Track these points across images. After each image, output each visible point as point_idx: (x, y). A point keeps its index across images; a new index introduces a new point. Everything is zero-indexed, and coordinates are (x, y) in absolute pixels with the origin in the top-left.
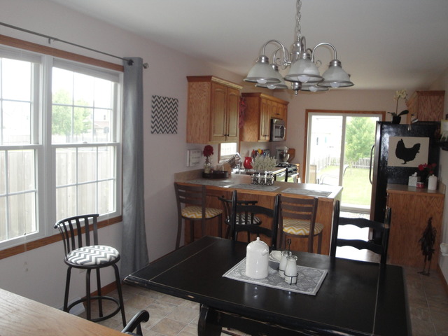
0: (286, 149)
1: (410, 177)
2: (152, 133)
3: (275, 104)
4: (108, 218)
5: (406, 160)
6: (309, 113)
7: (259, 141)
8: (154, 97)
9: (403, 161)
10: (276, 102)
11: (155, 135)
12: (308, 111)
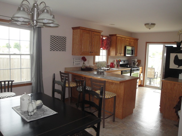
0: (136, 60)
1: (180, 74)
2: (51, 51)
3: (129, 40)
4: (25, 83)
5: (179, 66)
6: (147, 44)
7: (116, 56)
8: (51, 36)
9: (178, 66)
10: (129, 39)
11: (52, 52)
12: (147, 43)
